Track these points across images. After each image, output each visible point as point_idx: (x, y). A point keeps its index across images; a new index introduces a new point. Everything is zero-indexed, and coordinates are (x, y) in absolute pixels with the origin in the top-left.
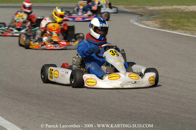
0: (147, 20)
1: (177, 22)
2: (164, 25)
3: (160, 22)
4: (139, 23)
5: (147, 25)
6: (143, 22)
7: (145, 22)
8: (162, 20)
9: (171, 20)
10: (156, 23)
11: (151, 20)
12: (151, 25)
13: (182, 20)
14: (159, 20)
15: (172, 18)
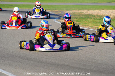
4: (58, 21)
6: (60, 21)
9: (76, 20)
15: (77, 18)
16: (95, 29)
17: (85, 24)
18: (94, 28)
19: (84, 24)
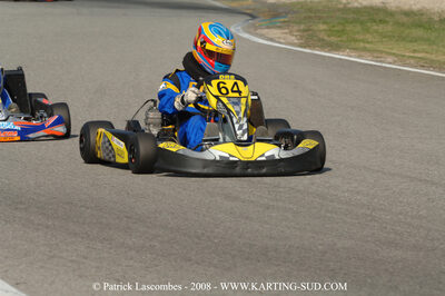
0: (268, 27)
1: (338, 31)
2: (310, 39)
3: (298, 31)
4: (250, 33)
5: (271, 40)
6: (259, 31)
7: (265, 31)
8: (302, 27)
9: (325, 27)
10: (291, 33)
11: (280, 27)
12: (279, 39)
13: (349, 28)
14: (296, 28)
15: (326, 22)
16: (415, 67)
17: (368, 46)
18: (412, 61)
19: (362, 44)
